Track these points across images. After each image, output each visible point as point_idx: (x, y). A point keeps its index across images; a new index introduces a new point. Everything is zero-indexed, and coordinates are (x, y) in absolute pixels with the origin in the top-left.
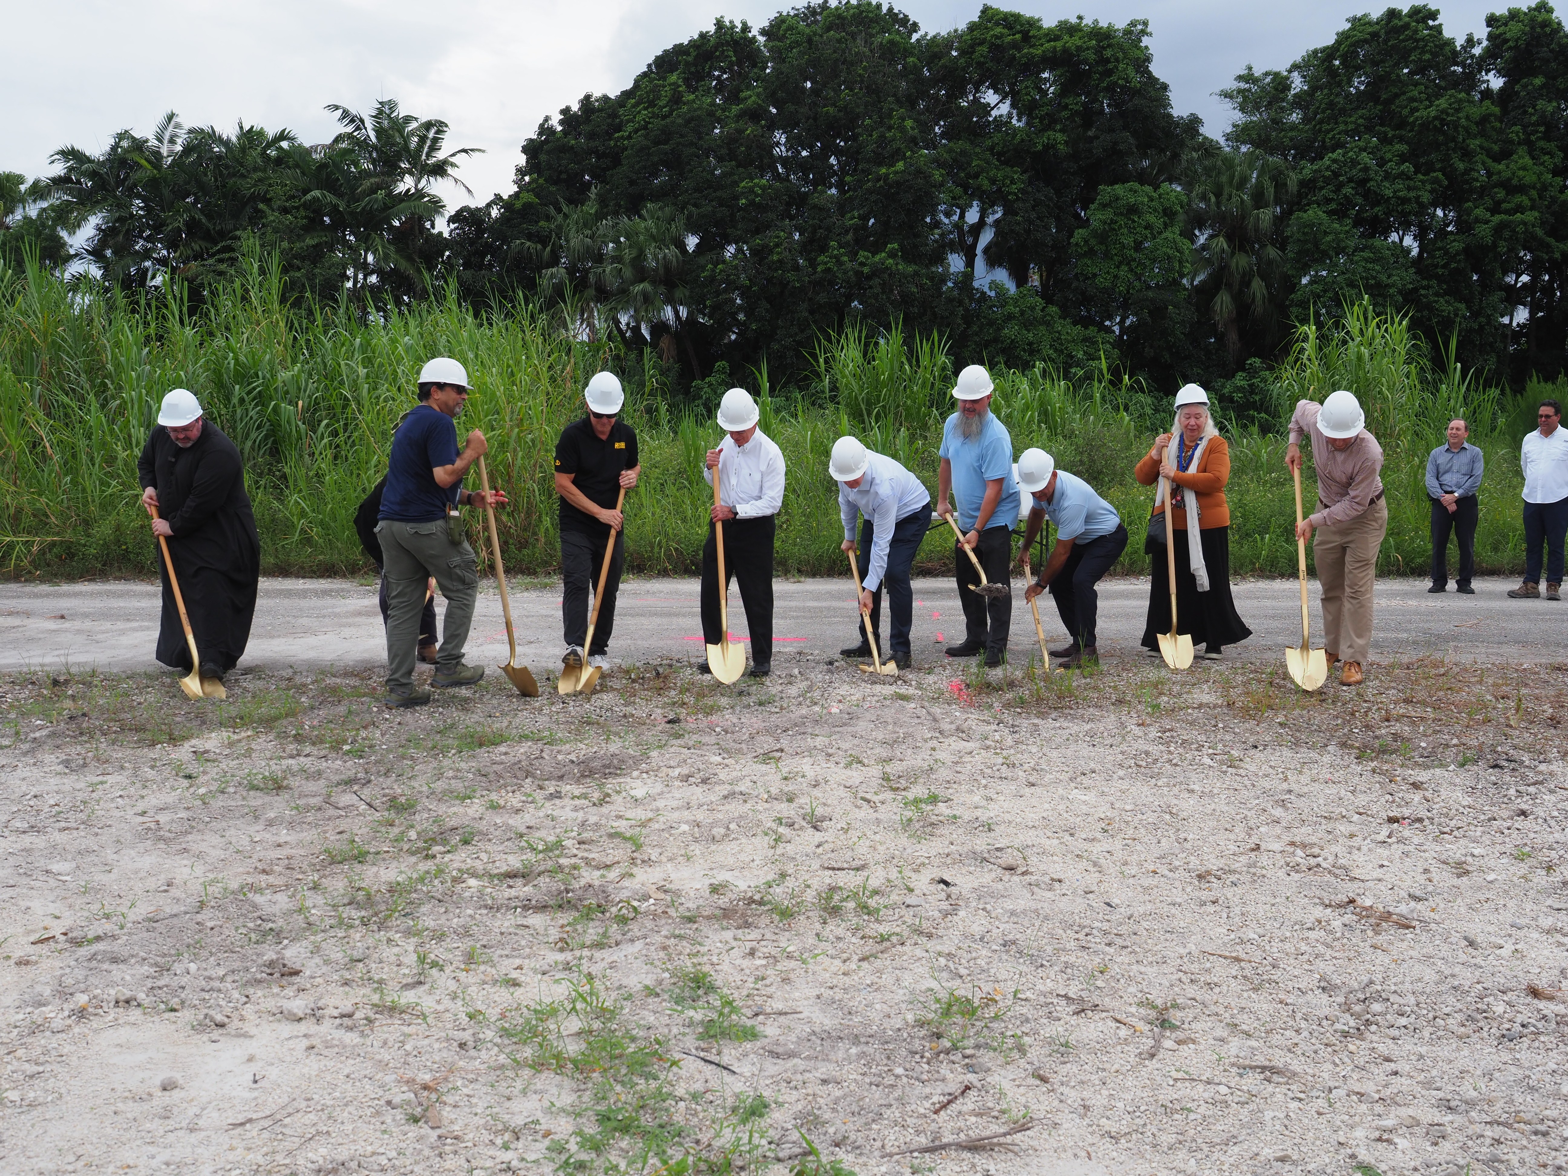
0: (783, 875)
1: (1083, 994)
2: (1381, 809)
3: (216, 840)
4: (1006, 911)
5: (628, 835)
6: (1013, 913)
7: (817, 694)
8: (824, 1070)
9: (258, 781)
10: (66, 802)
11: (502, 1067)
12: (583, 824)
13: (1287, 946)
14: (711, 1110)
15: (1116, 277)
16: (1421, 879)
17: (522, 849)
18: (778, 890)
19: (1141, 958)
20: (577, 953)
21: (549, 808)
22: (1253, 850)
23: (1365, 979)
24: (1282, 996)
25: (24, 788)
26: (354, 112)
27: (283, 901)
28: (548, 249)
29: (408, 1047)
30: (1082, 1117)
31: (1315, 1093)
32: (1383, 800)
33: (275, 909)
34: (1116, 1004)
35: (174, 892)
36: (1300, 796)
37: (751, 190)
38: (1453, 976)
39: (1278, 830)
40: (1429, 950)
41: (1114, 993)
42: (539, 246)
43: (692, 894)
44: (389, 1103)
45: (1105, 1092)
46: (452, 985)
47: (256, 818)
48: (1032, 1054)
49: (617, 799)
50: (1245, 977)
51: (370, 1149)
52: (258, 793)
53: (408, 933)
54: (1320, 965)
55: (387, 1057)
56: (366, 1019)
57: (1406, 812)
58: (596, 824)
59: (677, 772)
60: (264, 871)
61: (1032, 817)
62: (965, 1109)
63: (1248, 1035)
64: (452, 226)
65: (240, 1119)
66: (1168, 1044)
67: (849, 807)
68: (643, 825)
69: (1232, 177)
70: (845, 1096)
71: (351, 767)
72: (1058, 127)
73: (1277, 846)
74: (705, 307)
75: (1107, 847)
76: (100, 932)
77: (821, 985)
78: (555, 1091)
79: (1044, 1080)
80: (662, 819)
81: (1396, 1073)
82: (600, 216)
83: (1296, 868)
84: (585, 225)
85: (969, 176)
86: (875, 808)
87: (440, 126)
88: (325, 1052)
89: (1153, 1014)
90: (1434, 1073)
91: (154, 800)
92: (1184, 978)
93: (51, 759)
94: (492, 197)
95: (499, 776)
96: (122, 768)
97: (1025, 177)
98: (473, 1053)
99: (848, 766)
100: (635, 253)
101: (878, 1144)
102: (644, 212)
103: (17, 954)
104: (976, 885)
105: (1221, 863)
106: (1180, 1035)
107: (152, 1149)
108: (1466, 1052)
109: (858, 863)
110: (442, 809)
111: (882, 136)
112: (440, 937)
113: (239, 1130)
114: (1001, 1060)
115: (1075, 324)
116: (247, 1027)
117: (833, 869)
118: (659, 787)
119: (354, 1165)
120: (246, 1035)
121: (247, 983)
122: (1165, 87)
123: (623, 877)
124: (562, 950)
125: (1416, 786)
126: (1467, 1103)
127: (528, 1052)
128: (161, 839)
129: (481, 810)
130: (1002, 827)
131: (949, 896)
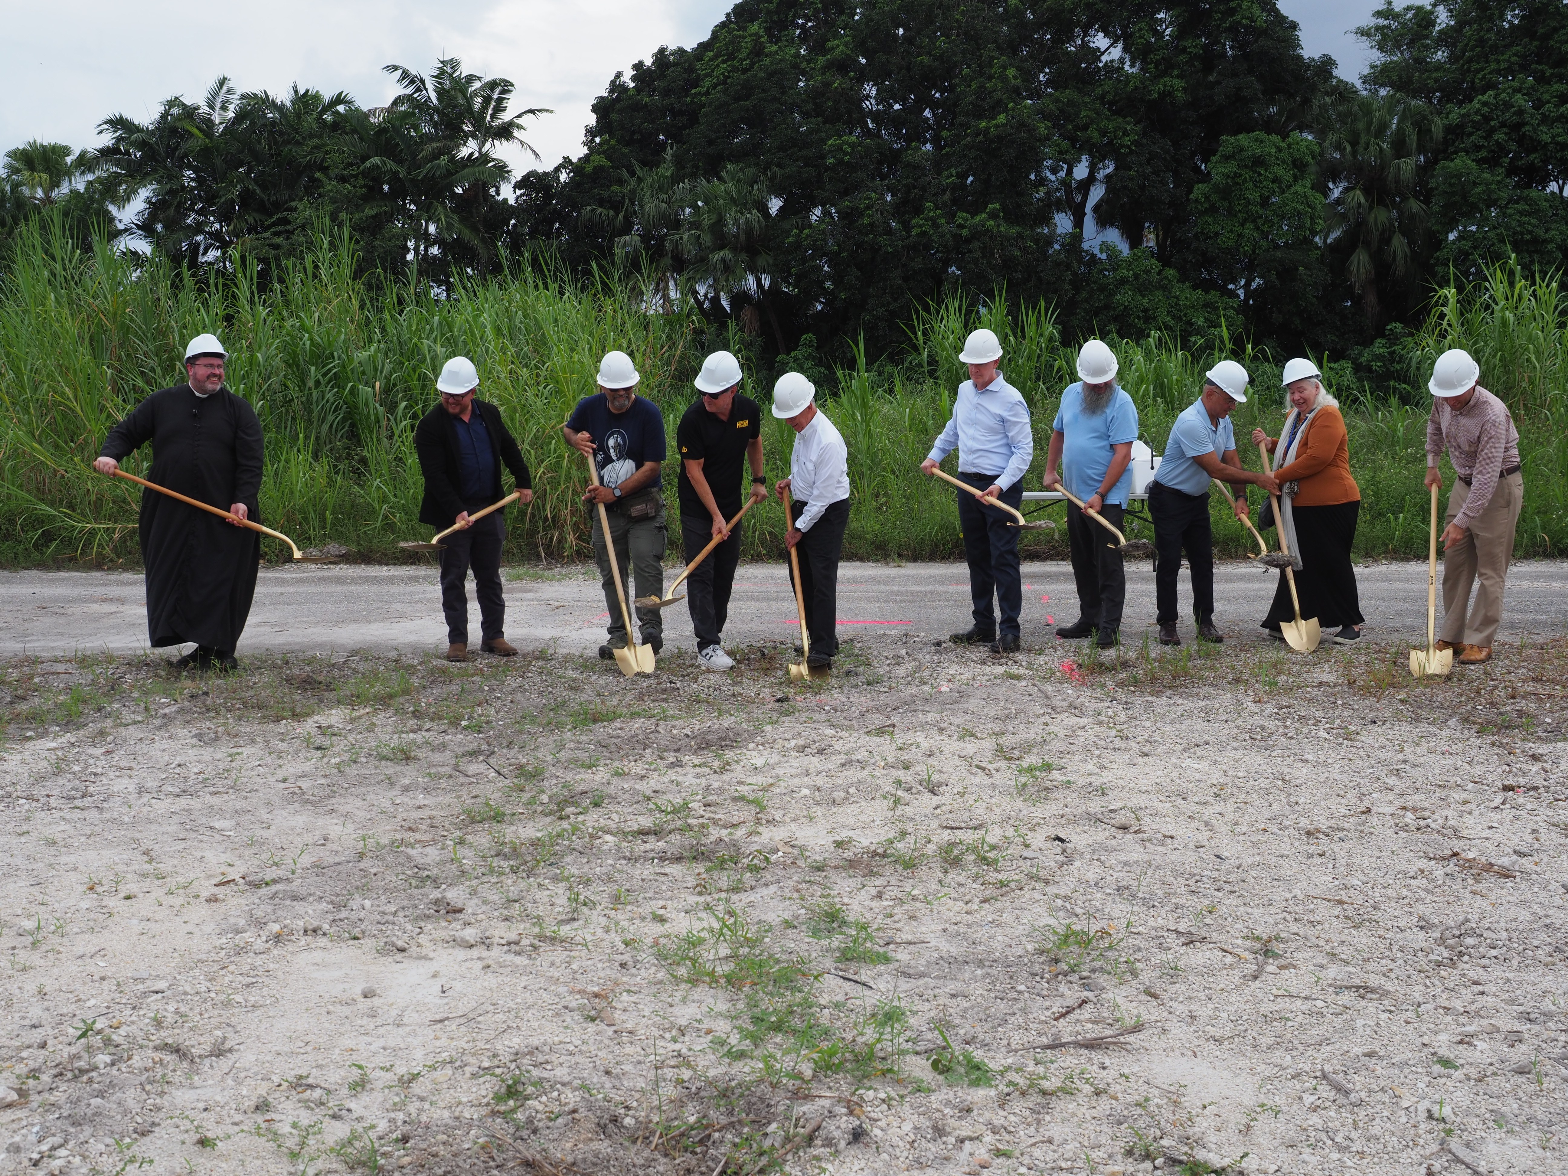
0: (903, 834)
1: (1193, 930)
2: (1497, 776)
3: (359, 803)
4: (1119, 862)
5: (751, 798)
6: (1126, 864)
7: (925, 674)
8: (952, 987)
9: (385, 752)
10: (209, 771)
11: (661, 982)
12: (707, 788)
13: (1389, 892)
14: (853, 1016)
15: (1240, 235)
16: (1529, 838)
17: (650, 811)
18: (900, 845)
19: (1248, 900)
20: (716, 896)
21: (672, 774)
22: (1363, 813)
23: (1461, 918)
24: (1381, 932)
25: (166, 758)
26: (413, 72)
27: (433, 854)
28: (621, 215)
29: (574, 966)
30: (1190, 1025)
31: (1404, 1007)
32: (1499, 770)
33: (428, 860)
34: (1223, 937)
35: (330, 846)
36: (1415, 766)
37: (840, 148)
38: (1547, 916)
39: (1391, 797)
40: (1528, 896)
41: (1221, 929)
42: (611, 213)
43: (817, 849)
44: (566, 1007)
45: (1211, 1006)
46: (603, 921)
47: (392, 784)
48: (1144, 977)
49: (738, 768)
50: (1347, 917)
51: (556, 1039)
52: (389, 763)
53: (556, 879)
54: (1420, 908)
55: (556, 975)
56: (532, 945)
57: (1522, 781)
58: (720, 788)
59: (793, 743)
60: (410, 829)
61: (1144, 782)
62: (1082, 1017)
63: (1346, 962)
64: (519, 192)
65: (438, 1017)
66: (1271, 968)
67: (965, 774)
68: (765, 789)
69: (1369, 124)
70: (972, 1008)
71: (470, 741)
72: (1176, 72)
73: (1388, 810)
74: (790, 275)
75: (1219, 810)
76: (274, 876)
77: (946, 922)
78: (712, 1001)
79: (1155, 996)
80: (782, 784)
81: (1483, 993)
82: (676, 179)
83: (1405, 828)
84: (661, 189)
85: (1077, 128)
86: (991, 776)
87: (505, 86)
88: (501, 970)
89: (1258, 946)
90: (1518, 992)
91: (291, 769)
92: (1288, 917)
93: (184, 733)
94: (561, 161)
95: (619, 747)
96: (253, 741)
97: (1139, 128)
98: (634, 971)
99: (962, 738)
100: (714, 218)
101: (1005, 1042)
102: (724, 174)
103: (205, 894)
104: (1090, 841)
105: (1332, 823)
106: (1282, 962)
107: (368, 1039)
108: (1551, 977)
109: (975, 823)
110: (569, 776)
111: (982, 86)
112: (587, 882)
113: (439, 1025)
114: (1116, 981)
115: (1195, 288)
116: (427, 951)
117: (952, 828)
118: (775, 758)
119: (546, 1049)
120: (426, 958)
121: (416, 919)
122: (1294, 26)
123: (750, 834)
124: (700, 894)
125: (1535, 758)
126: (1545, 1015)
127: (682, 971)
128: (307, 801)
129: (607, 777)
130: (1116, 791)
131: (1064, 851)
